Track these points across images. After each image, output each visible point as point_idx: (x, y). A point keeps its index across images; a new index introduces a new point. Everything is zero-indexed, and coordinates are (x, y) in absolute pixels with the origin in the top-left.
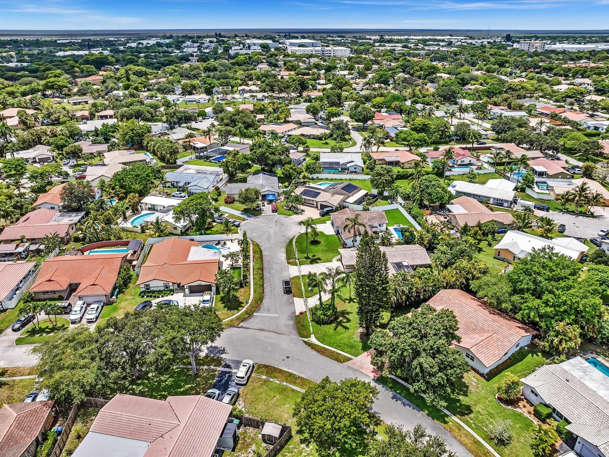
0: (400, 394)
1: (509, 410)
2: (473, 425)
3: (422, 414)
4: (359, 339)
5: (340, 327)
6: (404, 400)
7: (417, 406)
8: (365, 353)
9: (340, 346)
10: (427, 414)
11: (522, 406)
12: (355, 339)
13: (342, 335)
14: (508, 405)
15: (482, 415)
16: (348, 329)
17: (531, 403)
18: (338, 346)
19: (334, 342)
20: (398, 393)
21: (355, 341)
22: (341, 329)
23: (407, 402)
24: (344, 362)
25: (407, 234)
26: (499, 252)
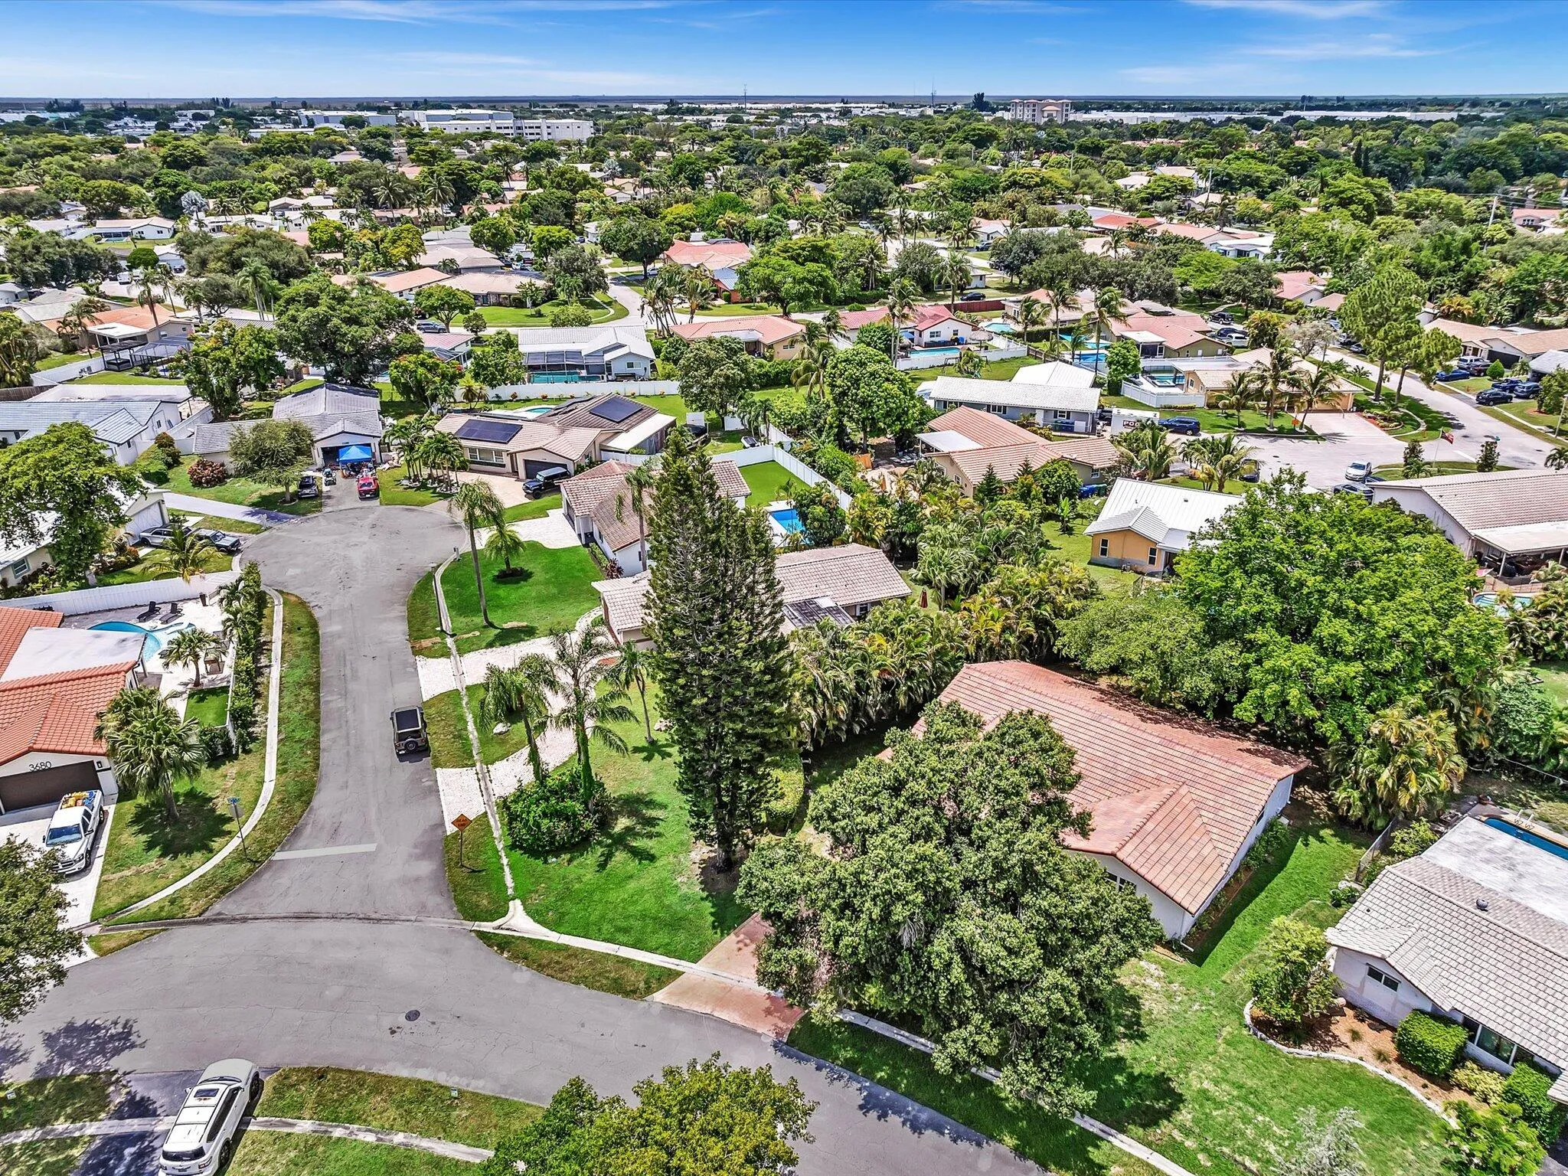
0: (890, 1084)
1: (1310, 1060)
2: (1200, 1156)
3: (997, 1155)
4: (697, 888)
5: (620, 856)
6: (913, 1107)
7: (969, 1122)
8: (731, 939)
9: (626, 931)
10: (1016, 1149)
11: (1346, 1038)
12: (684, 889)
13: (632, 885)
14: (1298, 1044)
15: (1219, 1105)
16: (652, 858)
17: (1371, 1017)
18: (619, 930)
19: (603, 917)
20: (880, 1082)
21: (686, 898)
22: (624, 864)
23: (925, 1115)
24: (649, 990)
25: (818, 510)
26: (1105, 543)
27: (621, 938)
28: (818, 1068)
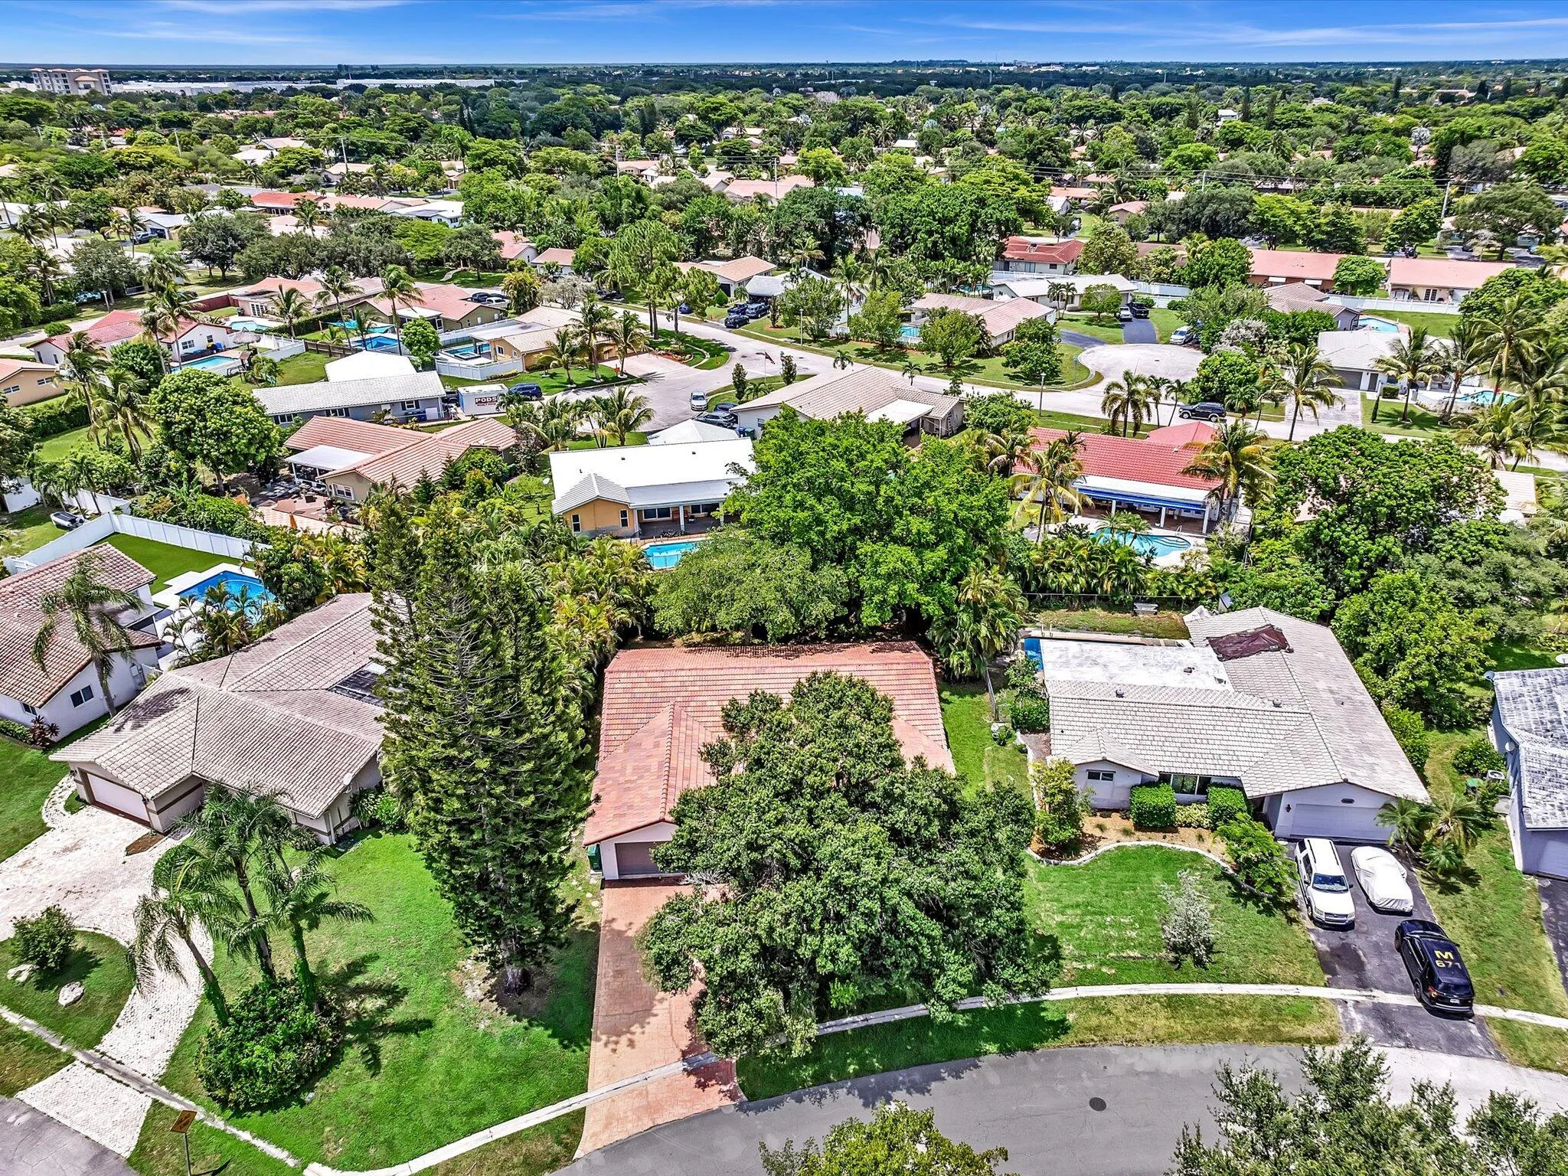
0: (865, 1071)
1: (1094, 861)
2: (1104, 970)
3: (995, 1066)
4: (511, 1022)
5: (388, 1045)
6: (901, 1076)
7: (952, 1057)
8: (598, 1050)
9: (481, 1109)
10: (1001, 1051)
11: (1097, 833)
12: (498, 1032)
13: (435, 1063)
14: (1078, 855)
15: (1079, 927)
16: (428, 1024)
18: (471, 1114)
19: (438, 1114)
20: (857, 1074)
21: (507, 1040)
22: (401, 1047)
23: (916, 1074)
24: (571, 1149)
25: (296, 568)
26: (576, 518)
27: (485, 1120)
28: (800, 1100)
